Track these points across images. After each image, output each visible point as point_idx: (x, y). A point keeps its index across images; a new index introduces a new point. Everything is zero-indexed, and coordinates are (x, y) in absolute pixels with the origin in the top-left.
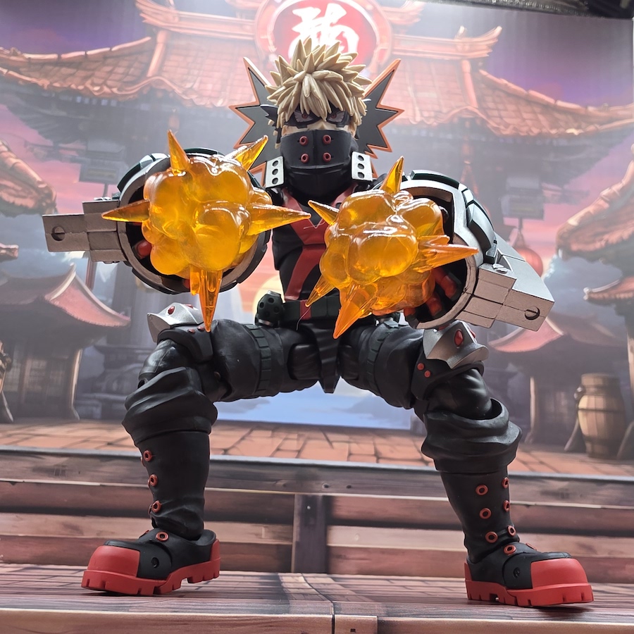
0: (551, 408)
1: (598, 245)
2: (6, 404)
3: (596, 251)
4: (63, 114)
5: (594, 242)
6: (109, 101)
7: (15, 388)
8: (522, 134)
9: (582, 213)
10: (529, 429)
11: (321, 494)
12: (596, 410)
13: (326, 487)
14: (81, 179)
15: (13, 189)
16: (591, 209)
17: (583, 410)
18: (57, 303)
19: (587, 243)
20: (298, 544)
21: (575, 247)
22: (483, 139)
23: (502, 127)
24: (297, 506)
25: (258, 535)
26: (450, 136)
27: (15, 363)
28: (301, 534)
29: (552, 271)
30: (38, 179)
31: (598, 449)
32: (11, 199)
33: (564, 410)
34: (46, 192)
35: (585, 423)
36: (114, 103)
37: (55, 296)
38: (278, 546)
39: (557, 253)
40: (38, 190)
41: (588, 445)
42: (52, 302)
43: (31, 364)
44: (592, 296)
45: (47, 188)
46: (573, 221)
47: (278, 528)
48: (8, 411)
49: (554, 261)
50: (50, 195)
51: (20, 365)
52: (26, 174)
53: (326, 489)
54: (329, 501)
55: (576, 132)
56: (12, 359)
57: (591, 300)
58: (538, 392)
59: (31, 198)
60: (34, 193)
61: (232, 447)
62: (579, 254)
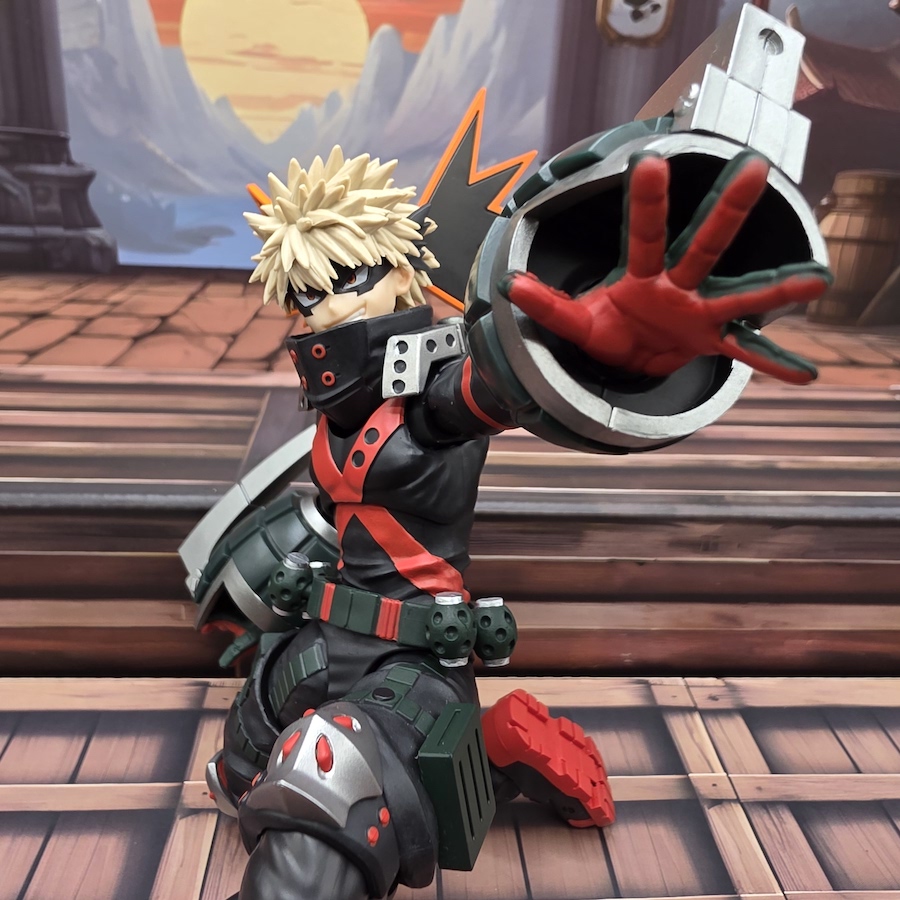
12: (847, 241)
25: (175, 617)
31: (828, 307)
61: (176, 313)
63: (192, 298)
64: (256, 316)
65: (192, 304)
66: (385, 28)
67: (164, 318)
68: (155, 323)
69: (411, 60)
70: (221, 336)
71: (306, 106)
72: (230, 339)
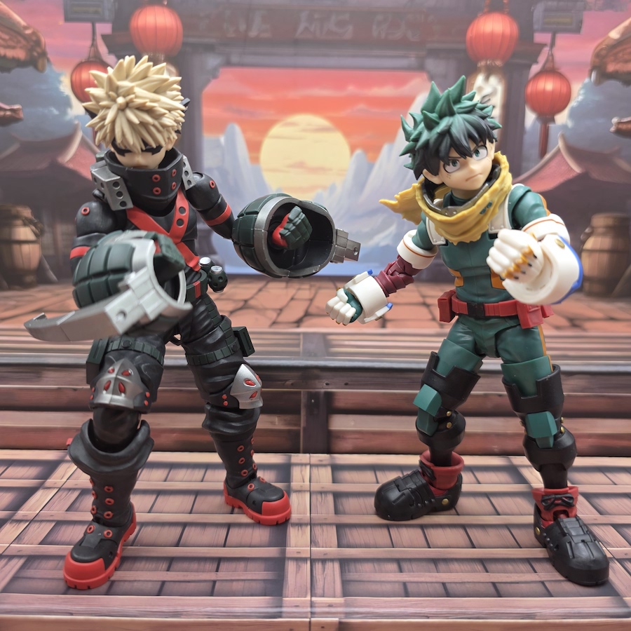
9: (627, 23)
11: (323, 390)
12: (601, 251)
13: (327, 384)
14: (67, 19)
17: (587, 251)
18: (71, 166)
19: (625, 61)
20: (305, 429)
21: (611, 68)
24: (303, 400)
25: (273, 423)
28: (307, 421)
29: (580, 98)
30: (23, 23)
34: (34, 38)
38: (289, 431)
39: (590, 76)
40: (25, 37)
42: (66, 165)
43: (61, 229)
45: (33, 33)
46: (615, 34)
47: (288, 417)
49: (585, 87)
50: (38, 43)
51: (51, 230)
52: (10, 18)
53: (327, 387)
54: (329, 396)
56: (43, 224)
57: (619, 132)
59: (21, 48)
60: (24, 42)
61: (252, 298)
62: (614, 76)
63: (260, 290)
64: (292, 299)
65: (261, 293)
66: (358, 152)
67: (246, 301)
68: (241, 304)
69: (371, 167)
70: (274, 310)
71: (319, 191)
72: (278, 311)
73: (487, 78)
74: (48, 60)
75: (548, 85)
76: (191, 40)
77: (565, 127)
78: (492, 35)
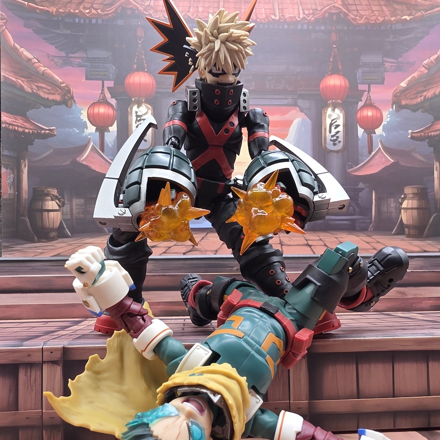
0: (384, 209)
1: (419, 100)
2: (65, 226)
3: (417, 104)
4: (69, 32)
5: (417, 97)
6: (97, 20)
7: (69, 217)
8: (371, 22)
9: (409, 78)
10: (371, 222)
12: (412, 209)
14: (87, 78)
15: (46, 88)
16: (415, 74)
17: (404, 208)
18: (84, 163)
19: (412, 99)
21: (404, 103)
22: (345, 28)
23: (358, 18)
26: (323, 28)
27: (66, 202)
29: (388, 120)
30: (60, 80)
31: (412, 232)
32: (46, 96)
33: (393, 210)
34: (66, 89)
35: (405, 217)
36: (100, 22)
37: (83, 158)
39: (393, 108)
40: (61, 88)
41: (406, 230)
42: (81, 162)
43: (76, 202)
44: (414, 135)
45: (66, 86)
46: (403, 84)
48: (67, 230)
49: (390, 113)
50: (69, 91)
51: (69, 203)
55: (408, 18)
56: (64, 199)
57: (412, 138)
58: (377, 200)
59: (58, 94)
60: (60, 91)
62: (406, 107)
65: (203, 240)
73: (334, 110)
74: (74, 101)
75: (369, 113)
76: (161, 90)
77: (381, 136)
78: (334, 86)
